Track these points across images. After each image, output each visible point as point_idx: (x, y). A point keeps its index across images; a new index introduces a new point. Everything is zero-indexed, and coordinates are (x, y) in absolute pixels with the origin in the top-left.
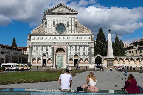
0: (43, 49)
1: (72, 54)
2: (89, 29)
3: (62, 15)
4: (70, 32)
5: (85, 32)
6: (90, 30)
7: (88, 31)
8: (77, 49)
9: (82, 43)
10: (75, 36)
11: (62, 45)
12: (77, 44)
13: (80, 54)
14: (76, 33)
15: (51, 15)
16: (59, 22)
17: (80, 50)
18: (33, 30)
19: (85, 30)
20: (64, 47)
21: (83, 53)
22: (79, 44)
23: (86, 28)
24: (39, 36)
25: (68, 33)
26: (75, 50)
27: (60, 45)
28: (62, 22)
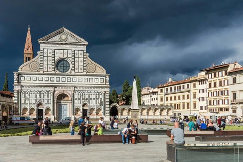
0: (38, 95)
1: (80, 103)
2: (102, 68)
3: (64, 46)
4: (76, 71)
5: (97, 71)
6: (104, 69)
7: (101, 71)
8: (87, 95)
9: (94, 87)
10: (83, 77)
11: (64, 89)
12: (87, 89)
13: (91, 103)
14: (85, 73)
15: (49, 45)
16: (61, 56)
17: (91, 97)
18: (22, 66)
19: (97, 69)
20: (69, 92)
21: (94, 101)
22: (90, 89)
23: (99, 66)
24: (32, 76)
25: (73, 73)
26: (83, 97)
27: (63, 89)
28: (65, 56)
